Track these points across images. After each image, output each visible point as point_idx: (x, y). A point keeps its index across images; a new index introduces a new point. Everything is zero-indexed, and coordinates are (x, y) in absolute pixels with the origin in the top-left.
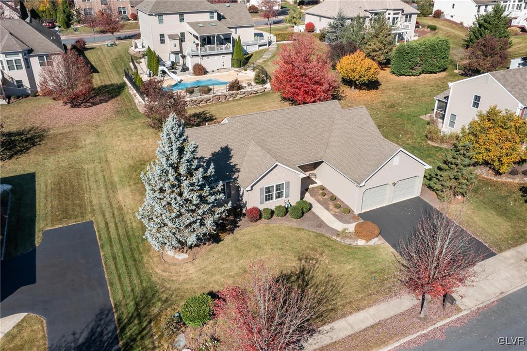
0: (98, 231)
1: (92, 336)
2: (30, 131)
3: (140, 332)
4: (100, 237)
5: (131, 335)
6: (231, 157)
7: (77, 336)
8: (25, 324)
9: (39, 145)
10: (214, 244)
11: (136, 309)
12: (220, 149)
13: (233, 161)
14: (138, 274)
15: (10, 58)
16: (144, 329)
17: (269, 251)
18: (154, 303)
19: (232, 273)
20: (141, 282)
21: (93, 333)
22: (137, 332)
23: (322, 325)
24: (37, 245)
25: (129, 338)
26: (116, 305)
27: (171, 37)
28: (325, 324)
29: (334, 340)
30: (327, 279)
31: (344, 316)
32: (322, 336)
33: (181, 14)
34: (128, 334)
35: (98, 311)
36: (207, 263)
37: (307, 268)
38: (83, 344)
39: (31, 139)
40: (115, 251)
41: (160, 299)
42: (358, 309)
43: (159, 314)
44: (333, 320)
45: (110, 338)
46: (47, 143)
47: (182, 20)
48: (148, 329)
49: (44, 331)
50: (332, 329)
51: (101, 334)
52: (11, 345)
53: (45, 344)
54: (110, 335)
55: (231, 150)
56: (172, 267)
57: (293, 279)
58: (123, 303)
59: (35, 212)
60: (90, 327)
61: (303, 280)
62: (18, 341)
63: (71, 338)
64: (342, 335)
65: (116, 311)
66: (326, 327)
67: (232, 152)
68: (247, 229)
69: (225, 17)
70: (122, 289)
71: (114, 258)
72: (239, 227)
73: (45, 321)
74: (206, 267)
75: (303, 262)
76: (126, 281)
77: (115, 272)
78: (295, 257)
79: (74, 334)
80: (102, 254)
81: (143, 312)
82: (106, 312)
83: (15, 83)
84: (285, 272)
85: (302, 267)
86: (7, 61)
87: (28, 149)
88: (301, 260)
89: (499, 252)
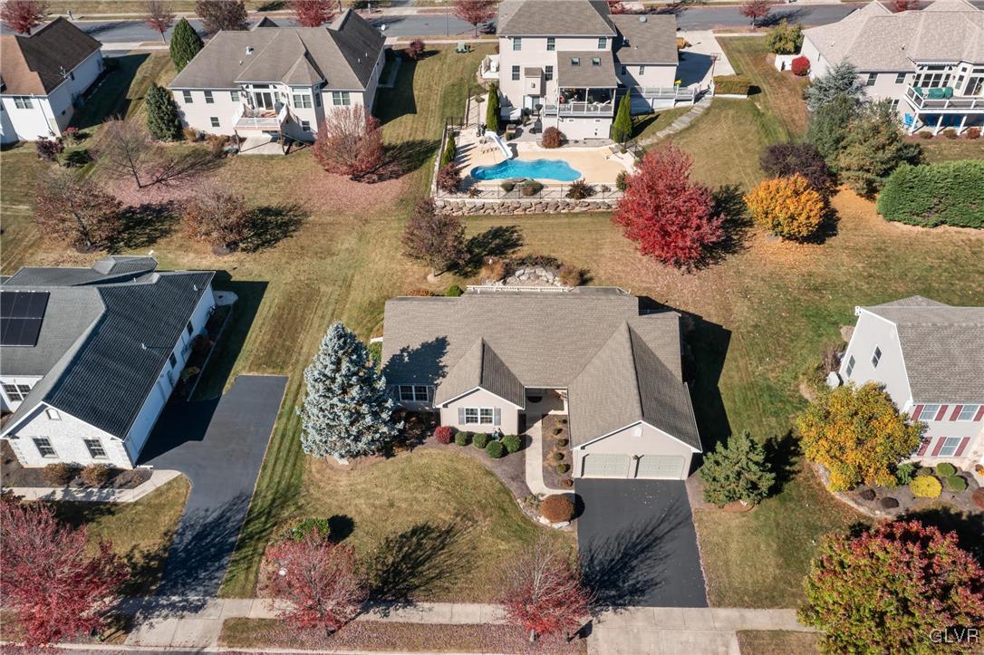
0: (287, 395)
1: (220, 519)
2: (290, 211)
3: (262, 532)
4: (284, 404)
5: (251, 532)
6: (444, 354)
7: (209, 513)
8: (175, 484)
9: (292, 237)
10: (384, 458)
11: (271, 505)
12: (434, 339)
13: (444, 360)
14: (295, 465)
15: (297, 92)
16: (265, 530)
17: (433, 489)
18: (288, 506)
19: (377, 502)
20: (291, 477)
21: (222, 516)
22: (258, 530)
23: (423, 601)
24: (224, 393)
25: (248, 535)
26: (256, 493)
27: (529, 72)
28: (427, 601)
29: (423, 622)
30: (468, 551)
31: (453, 601)
32: (415, 612)
33: (551, 39)
34: (250, 530)
35: (237, 494)
36: (363, 478)
37: (457, 528)
38: (210, 523)
39: (286, 224)
40: (289, 427)
41: (296, 503)
42: (474, 601)
43: (286, 521)
44: (439, 600)
45: (234, 526)
46: (301, 235)
47: (550, 47)
48: (268, 532)
49: (186, 497)
50: (430, 610)
51: (228, 520)
52: (157, 502)
53: (181, 511)
54: (235, 524)
55: (449, 344)
56: (328, 471)
57: (434, 535)
58: (263, 494)
59: (242, 346)
60: (223, 509)
61: (442, 542)
62: (162, 499)
63: (202, 514)
64: (435, 620)
65: (253, 501)
66: (427, 605)
67: (448, 347)
68: (431, 450)
69: (630, 43)
70: (271, 477)
71: (283, 436)
72: (423, 444)
73: (191, 488)
74: (357, 484)
75: (459, 519)
76: (279, 468)
77: (274, 454)
78: (454, 509)
79: (207, 510)
80: (275, 426)
81: (274, 512)
82: (244, 498)
83: (301, 124)
84: (430, 523)
85: (452, 525)
86: (294, 96)
87: (277, 240)
88: (457, 515)
89: (714, 605)
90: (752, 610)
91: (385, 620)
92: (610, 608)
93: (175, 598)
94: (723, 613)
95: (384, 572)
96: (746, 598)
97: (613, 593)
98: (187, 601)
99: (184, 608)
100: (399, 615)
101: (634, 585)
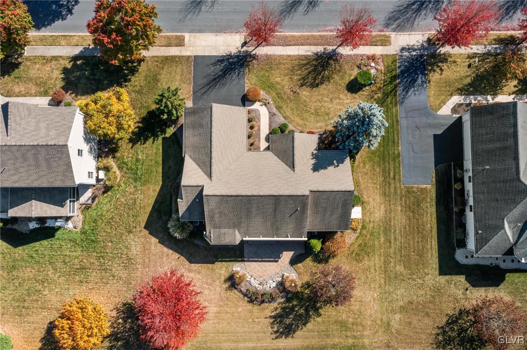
1: (408, 90)
5: (391, 85)
7: (414, 93)
17: (312, 108)
19: (338, 101)
22: (389, 85)
23: (310, 55)
32: (313, 51)
37: (298, 87)
38: (411, 88)
45: (400, 87)
51: (404, 90)
54: (400, 89)
55: (311, 169)
57: (308, 84)
60: (408, 96)
61: (304, 81)
63: (417, 92)
75: (298, 91)
78: (300, 97)
84: (311, 89)
85: (300, 89)
88: (299, 93)
89: (191, 56)
90: (176, 55)
91: (325, 47)
92: (233, 54)
93: (414, 53)
94: (188, 54)
95: (328, 67)
96: (177, 59)
97: (231, 60)
98: (409, 53)
99: (409, 49)
100: (320, 49)
101: (222, 63)
